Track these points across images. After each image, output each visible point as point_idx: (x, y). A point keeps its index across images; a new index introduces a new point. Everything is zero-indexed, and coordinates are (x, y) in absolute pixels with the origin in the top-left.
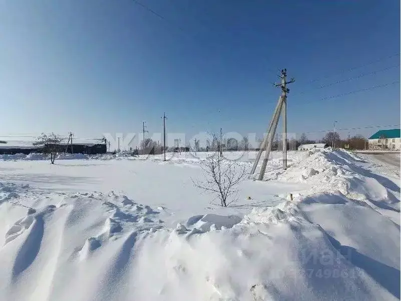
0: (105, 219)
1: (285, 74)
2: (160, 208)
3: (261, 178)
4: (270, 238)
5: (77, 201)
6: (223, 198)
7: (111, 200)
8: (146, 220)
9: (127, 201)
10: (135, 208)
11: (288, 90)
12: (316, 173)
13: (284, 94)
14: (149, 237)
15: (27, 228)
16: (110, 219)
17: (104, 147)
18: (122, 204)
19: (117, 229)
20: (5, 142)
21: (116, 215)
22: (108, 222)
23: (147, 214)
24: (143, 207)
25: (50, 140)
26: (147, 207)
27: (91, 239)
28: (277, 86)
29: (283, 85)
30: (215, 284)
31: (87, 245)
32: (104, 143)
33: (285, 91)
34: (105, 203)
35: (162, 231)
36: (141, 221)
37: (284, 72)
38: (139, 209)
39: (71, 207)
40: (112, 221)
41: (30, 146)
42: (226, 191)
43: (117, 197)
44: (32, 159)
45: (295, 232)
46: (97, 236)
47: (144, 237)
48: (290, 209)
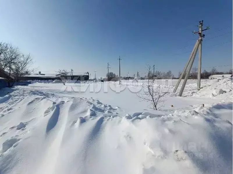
0: (88, 110)
1: (202, 24)
2: (117, 108)
3: (181, 95)
4: (189, 124)
5: (74, 100)
6: (155, 104)
7: (91, 101)
8: (109, 112)
9: (99, 103)
10: (103, 106)
11: (204, 35)
12: (224, 93)
13: (200, 38)
14: (110, 120)
15: (52, 110)
16: (90, 109)
17: (88, 76)
18: (96, 104)
19: (93, 114)
20: (44, 75)
21: (93, 108)
22: (89, 110)
23: (110, 109)
24: (108, 106)
25: (63, 73)
26: (110, 106)
27: (81, 117)
28: (195, 33)
29: (200, 32)
30: (150, 147)
31: (79, 121)
32: (88, 74)
33: (201, 36)
34: (88, 102)
35: (118, 117)
36: (106, 112)
37: (201, 22)
38: (105, 106)
39: (71, 103)
40: (91, 110)
41: (55, 76)
42: (157, 100)
43: (94, 100)
44: (56, 82)
45: (209, 122)
46: (83, 117)
47: (108, 120)
48: (203, 111)
